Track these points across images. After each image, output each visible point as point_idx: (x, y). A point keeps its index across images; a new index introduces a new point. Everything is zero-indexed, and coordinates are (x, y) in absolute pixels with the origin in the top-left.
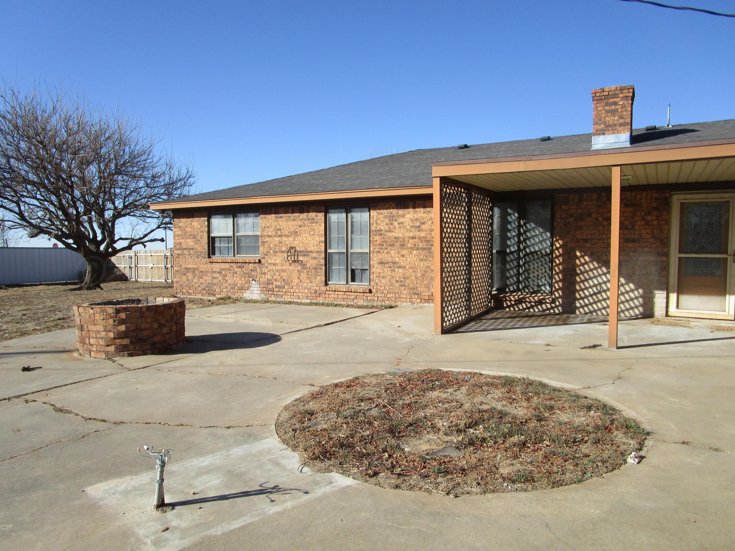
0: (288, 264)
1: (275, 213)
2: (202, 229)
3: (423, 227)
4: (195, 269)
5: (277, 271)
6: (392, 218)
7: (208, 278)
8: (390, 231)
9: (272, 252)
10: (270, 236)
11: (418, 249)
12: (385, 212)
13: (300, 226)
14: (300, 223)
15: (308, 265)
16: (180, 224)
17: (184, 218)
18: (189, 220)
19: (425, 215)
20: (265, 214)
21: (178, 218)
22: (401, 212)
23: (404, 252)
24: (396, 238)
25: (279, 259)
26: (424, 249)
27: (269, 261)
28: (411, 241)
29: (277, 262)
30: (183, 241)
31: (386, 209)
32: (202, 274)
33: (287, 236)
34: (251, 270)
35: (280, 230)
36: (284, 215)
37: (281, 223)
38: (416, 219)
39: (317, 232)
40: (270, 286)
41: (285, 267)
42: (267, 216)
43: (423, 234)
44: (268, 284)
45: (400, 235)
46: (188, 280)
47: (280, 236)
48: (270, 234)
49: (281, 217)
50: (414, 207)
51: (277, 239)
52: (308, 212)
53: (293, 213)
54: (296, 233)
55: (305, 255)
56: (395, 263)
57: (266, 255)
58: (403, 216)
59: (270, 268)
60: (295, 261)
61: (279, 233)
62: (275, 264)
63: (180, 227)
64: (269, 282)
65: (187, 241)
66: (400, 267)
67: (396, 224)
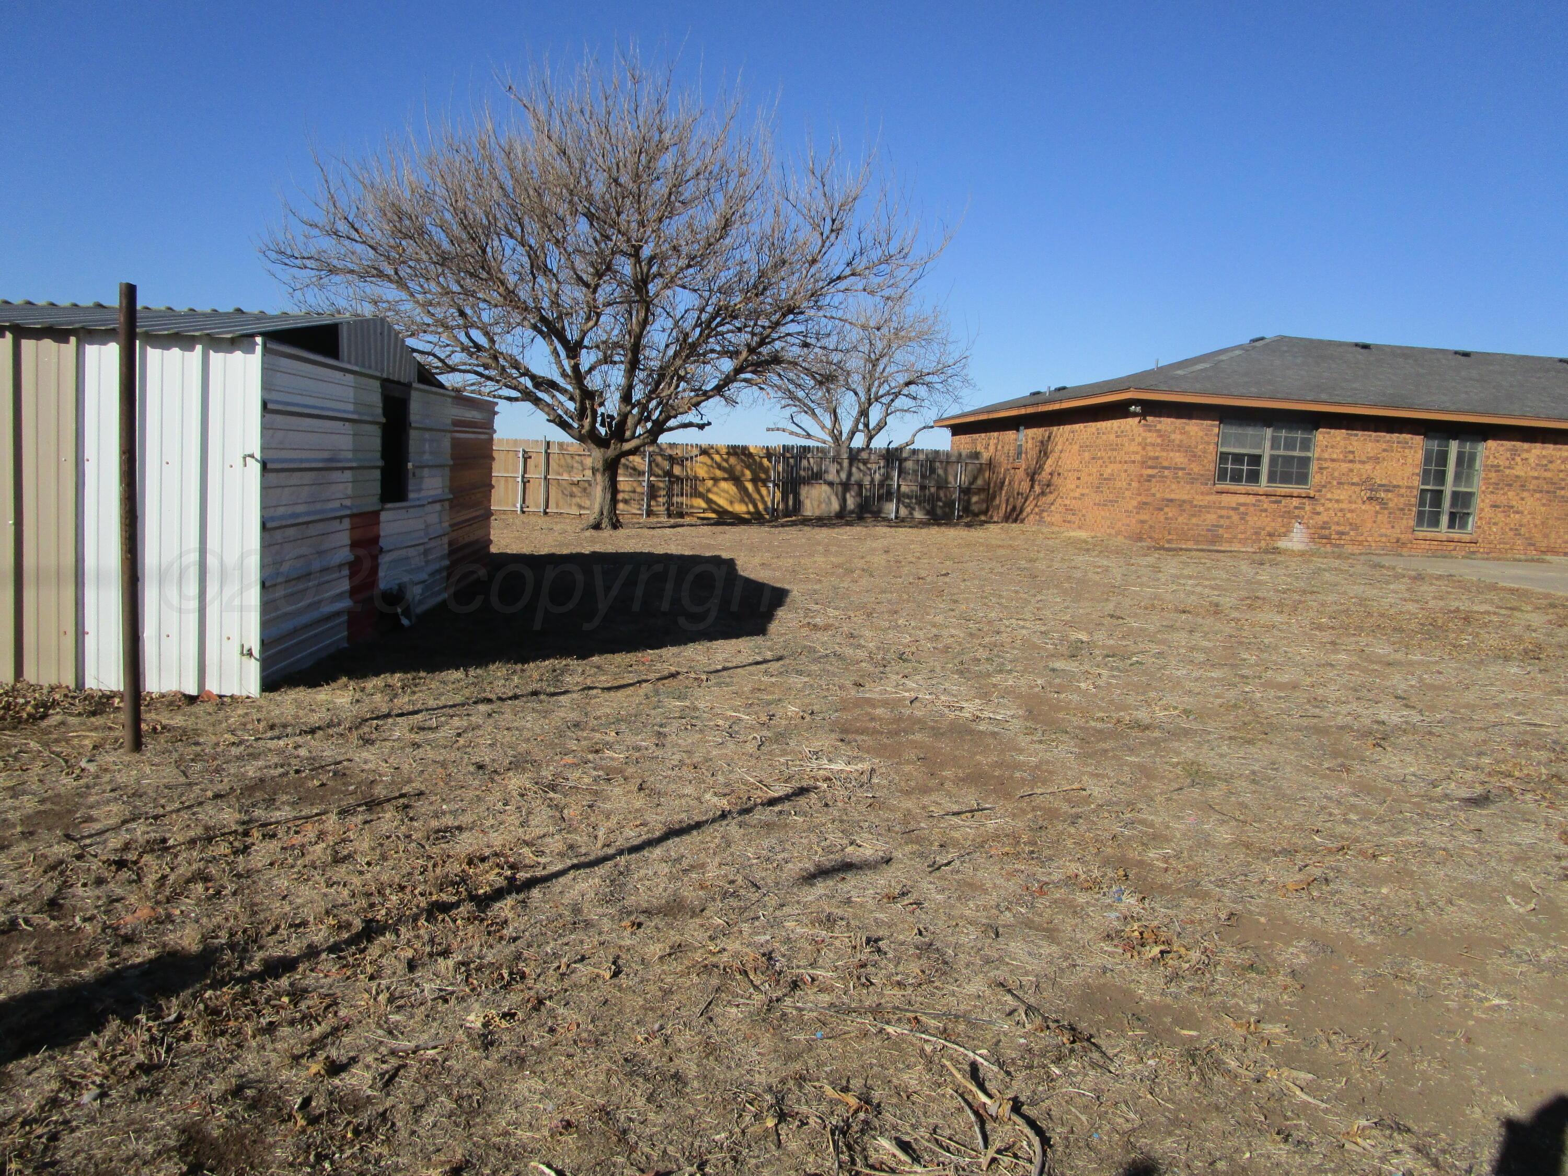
0: (1360, 501)
1: (1347, 429)
2: (1206, 438)
3: (1550, 466)
4: (1184, 501)
5: (1341, 510)
6: (1514, 452)
7: (1211, 518)
8: (1509, 468)
9: (1335, 483)
10: (1333, 460)
11: (1541, 492)
12: (1508, 444)
13: (1384, 450)
14: (1384, 446)
15: (1391, 505)
16: (1159, 427)
17: (1169, 416)
18: (1179, 422)
19: (1554, 453)
20: (1331, 428)
21: (1155, 416)
22: (1526, 446)
23: (1525, 494)
24: (1517, 477)
25: (1342, 494)
26: (1548, 492)
27: (1329, 496)
28: (1535, 482)
29: (1342, 497)
30: (1164, 454)
31: (1509, 440)
32: (1199, 510)
33: (1363, 462)
34: (1296, 508)
35: (1353, 452)
36: (1360, 433)
37: (1355, 443)
38: (1544, 457)
39: (1410, 461)
40: (1327, 532)
41: (1353, 506)
42: (1333, 431)
43: (1548, 475)
44: (1322, 528)
45: (1522, 474)
46: (1166, 519)
47: (1351, 461)
48: (1335, 456)
49: (1356, 435)
50: (1543, 442)
51: (1345, 466)
52: (1401, 433)
53: (1376, 431)
54: (1376, 460)
55: (1388, 491)
56: (1512, 507)
57: (1324, 486)
58: (1528, 451)
59: (1330, 505)
60: (1370, 499)
61: (1351, 457)
62: (1337, 501)
63: (1159, 431)
64: (1326, 525)
65: (1172, 454)
66: (1517, 512)
67: (1518, 459)
